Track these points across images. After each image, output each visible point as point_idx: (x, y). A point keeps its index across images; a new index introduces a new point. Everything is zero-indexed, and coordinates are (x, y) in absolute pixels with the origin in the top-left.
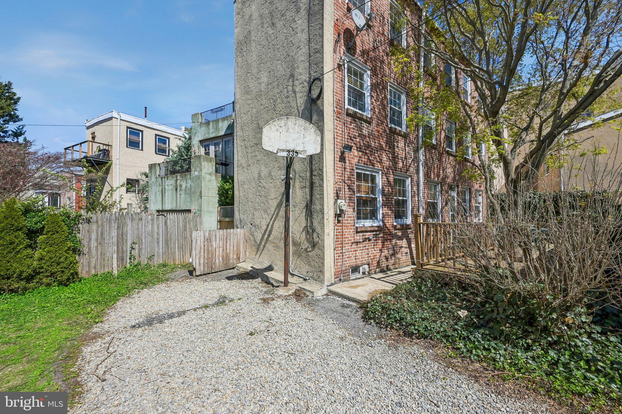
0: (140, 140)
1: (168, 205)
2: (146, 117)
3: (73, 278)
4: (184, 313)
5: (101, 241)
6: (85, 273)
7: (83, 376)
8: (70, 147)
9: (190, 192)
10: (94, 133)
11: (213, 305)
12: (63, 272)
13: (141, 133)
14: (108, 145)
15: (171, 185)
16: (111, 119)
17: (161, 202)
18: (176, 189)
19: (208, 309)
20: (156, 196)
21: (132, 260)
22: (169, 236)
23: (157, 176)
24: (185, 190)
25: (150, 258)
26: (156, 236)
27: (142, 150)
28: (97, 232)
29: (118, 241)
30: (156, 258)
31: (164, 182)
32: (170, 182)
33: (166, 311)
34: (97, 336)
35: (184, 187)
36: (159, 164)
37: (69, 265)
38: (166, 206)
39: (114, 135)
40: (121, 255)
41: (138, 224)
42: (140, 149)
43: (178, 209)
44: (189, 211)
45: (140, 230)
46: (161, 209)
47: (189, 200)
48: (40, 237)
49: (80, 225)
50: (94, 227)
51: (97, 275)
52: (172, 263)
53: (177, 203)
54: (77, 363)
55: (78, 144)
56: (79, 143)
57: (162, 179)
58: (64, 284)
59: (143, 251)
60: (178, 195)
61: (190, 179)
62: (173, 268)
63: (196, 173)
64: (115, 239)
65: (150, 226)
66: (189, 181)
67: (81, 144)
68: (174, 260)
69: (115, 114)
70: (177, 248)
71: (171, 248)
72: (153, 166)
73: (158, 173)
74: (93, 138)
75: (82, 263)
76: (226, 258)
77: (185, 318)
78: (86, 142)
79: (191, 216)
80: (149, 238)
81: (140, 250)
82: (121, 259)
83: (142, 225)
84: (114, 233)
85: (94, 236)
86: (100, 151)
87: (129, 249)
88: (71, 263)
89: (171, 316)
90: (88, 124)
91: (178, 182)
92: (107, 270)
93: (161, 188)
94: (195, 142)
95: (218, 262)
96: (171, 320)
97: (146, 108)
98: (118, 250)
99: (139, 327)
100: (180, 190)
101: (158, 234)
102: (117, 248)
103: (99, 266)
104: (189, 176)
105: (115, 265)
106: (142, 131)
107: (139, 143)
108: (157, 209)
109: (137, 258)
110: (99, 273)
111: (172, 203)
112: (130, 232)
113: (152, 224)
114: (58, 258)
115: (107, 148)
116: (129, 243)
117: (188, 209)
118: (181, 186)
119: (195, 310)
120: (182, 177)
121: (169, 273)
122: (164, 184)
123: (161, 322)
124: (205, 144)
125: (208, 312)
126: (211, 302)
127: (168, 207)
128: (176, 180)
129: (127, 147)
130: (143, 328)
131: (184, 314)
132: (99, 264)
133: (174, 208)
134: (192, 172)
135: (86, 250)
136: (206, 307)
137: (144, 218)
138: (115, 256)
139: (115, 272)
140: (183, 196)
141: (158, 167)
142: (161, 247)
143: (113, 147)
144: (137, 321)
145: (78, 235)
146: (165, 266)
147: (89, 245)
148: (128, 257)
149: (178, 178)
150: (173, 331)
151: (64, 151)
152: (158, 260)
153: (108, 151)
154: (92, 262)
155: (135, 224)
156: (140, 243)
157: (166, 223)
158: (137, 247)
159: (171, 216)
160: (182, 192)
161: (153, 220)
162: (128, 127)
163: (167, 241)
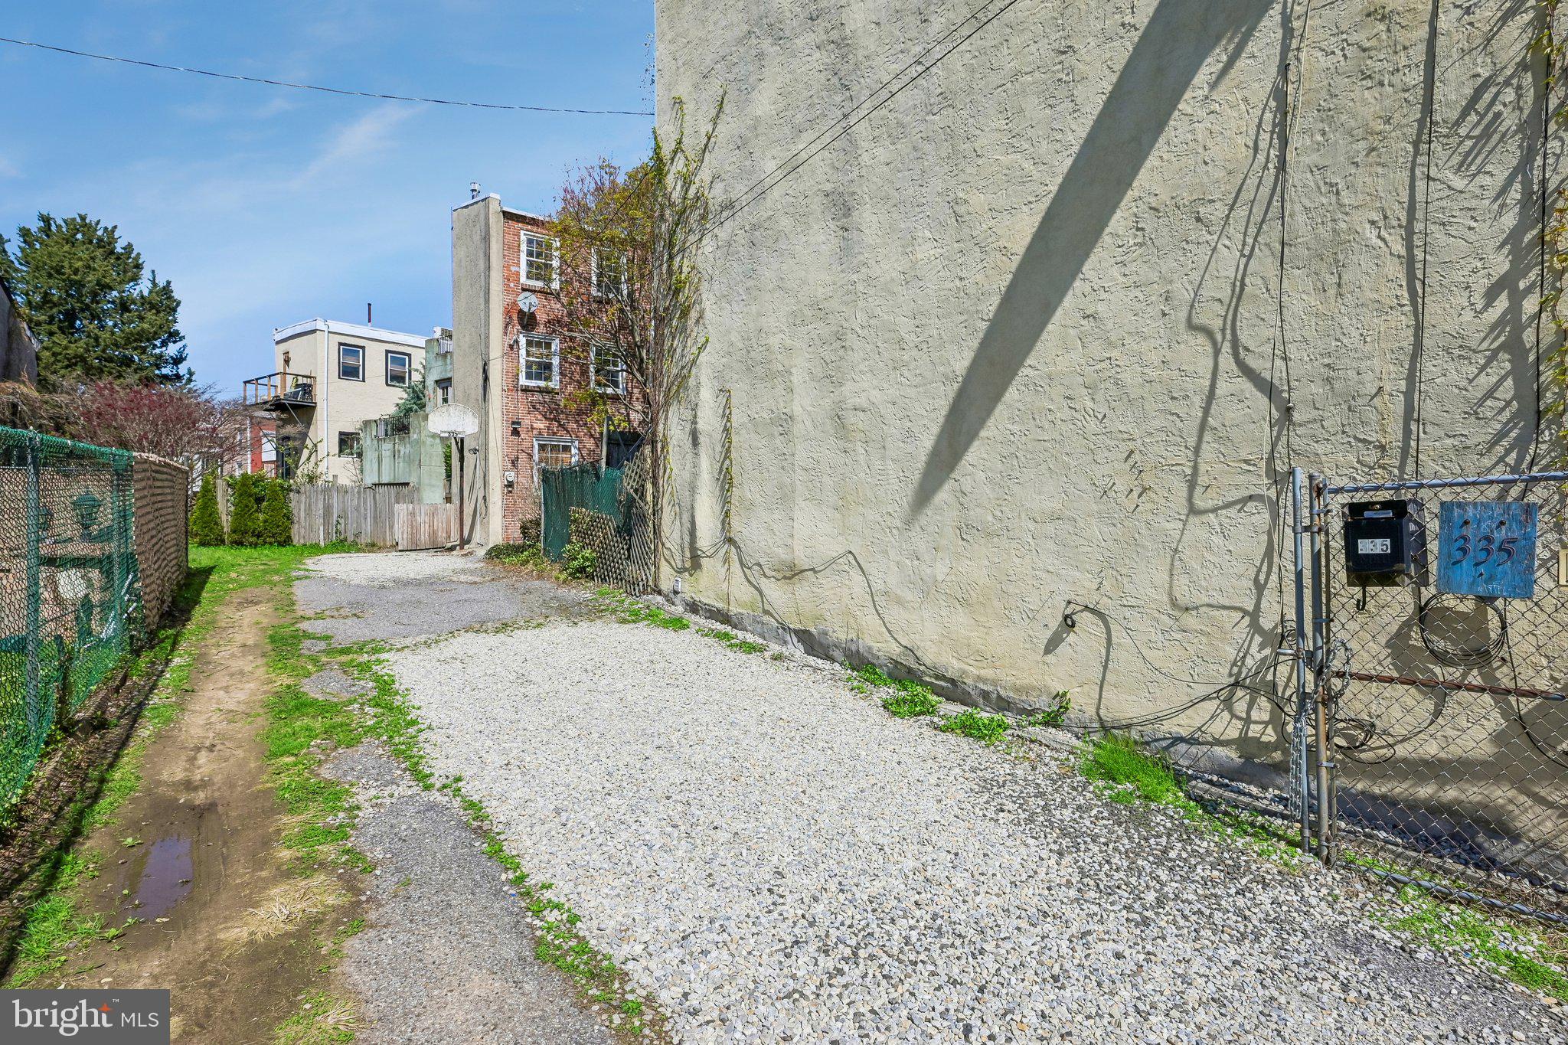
0: (361, 363)
1: (384, 476)
2: (369, 321)
5: (309, 512)
6: (297, 538)
9: (409, 461)
10: (288, 353)
13: (361, 352)
14: (311, 377)
15: (389, 450)
16: (314, 331)
17: (377, 473)
18: (394, 456)
20: (372, 462)
21: (339, 535)
22: (378, 512)
23: (374, 437)
24: (404, 457)
25: (357, 536)
26: (362, 511)
27: (364, 381)
28: (305, 503)
29: (324, 514)
30: (363, 536)
31: (381, 445)
32: (387, 446)
35: (402, 453)
36: (376, 421)
39: (319, 360)
40: (327, 527)
41: (344, 497)
42: (361, 378)
43: (395, 481)
44: (406, 484)
45: (347, 504)
46: (378, 482)
47: (407, 470)
49: (292, 497)
50: (303, 498)
53: (393, 473)
58: (282, 544)
59: (350, 527)
60: (396, 464)
61: (410, 441)
63: (415, 436)
64: (321, 512)
65: (356, 500)
66: (409, 444)
68: (384, 540)
69: (320, 325)
71: (379, 527)
72: (368, 423)
73: (374, 433)
74: (287, 361)
75: (294, 531)
76: (433, 534)
79: (405, 490)
80: (356, 513)
81: (346, 524)
82: (327, 533)
83: (348, 498)
84: (321, 505)
85: (302, 507)
86: (297, 386)
87: (335, 523)
88: (285, 528)
90: (278, 337)
91: (397, 446)
92: (314, 541)
93: (377, 453)
94: (430, 383)
95: (424, 538)
97: (369, 305)
98: (324, 524)
100: (398, 457)
101: (365, 509)
102: (324, 521)
103: (308, 535)
104: (407, 439)
105: (322, 537)
106: (363, 348)
107: (359, 369)
108: (373, 482)
109: (343, 533)
110: (307, 541)
111: (389, 474)
112: (335, 505)
113: (359, 498)
114: (277, 522)
115: (308, 382)
116: (335, 516)
117: (407, 481)
118: (399, 451)
120: (401, 440)
122: (381, 447)
124: (444, 385)
127: (385, 480)
128: (395, 444)
129: (339, 377)
132: (308, 533)
133: (392, 481)
134: (411, 435)
135: (296, 519)
137: (350, 491)
138: (322, 528)
139: (322, 544)
141: (374, 425)
142: (368, 524)
143: (318, 380)
145: (289, 504)
146: (372, 545)
147: (299, 514)
148: (334, 531)
149: (397, 441)
151: (243, 385)
152: (366, 539)
153: (310, 386)
154: (302, 531)
155: (341, 495)
156: (346, 519)
157: (374, 497)
158: (342, 521)
159: (381, 489)
160: (401, 460)
161: (359, 493)
162: (340, 344)
163: (375, 518)
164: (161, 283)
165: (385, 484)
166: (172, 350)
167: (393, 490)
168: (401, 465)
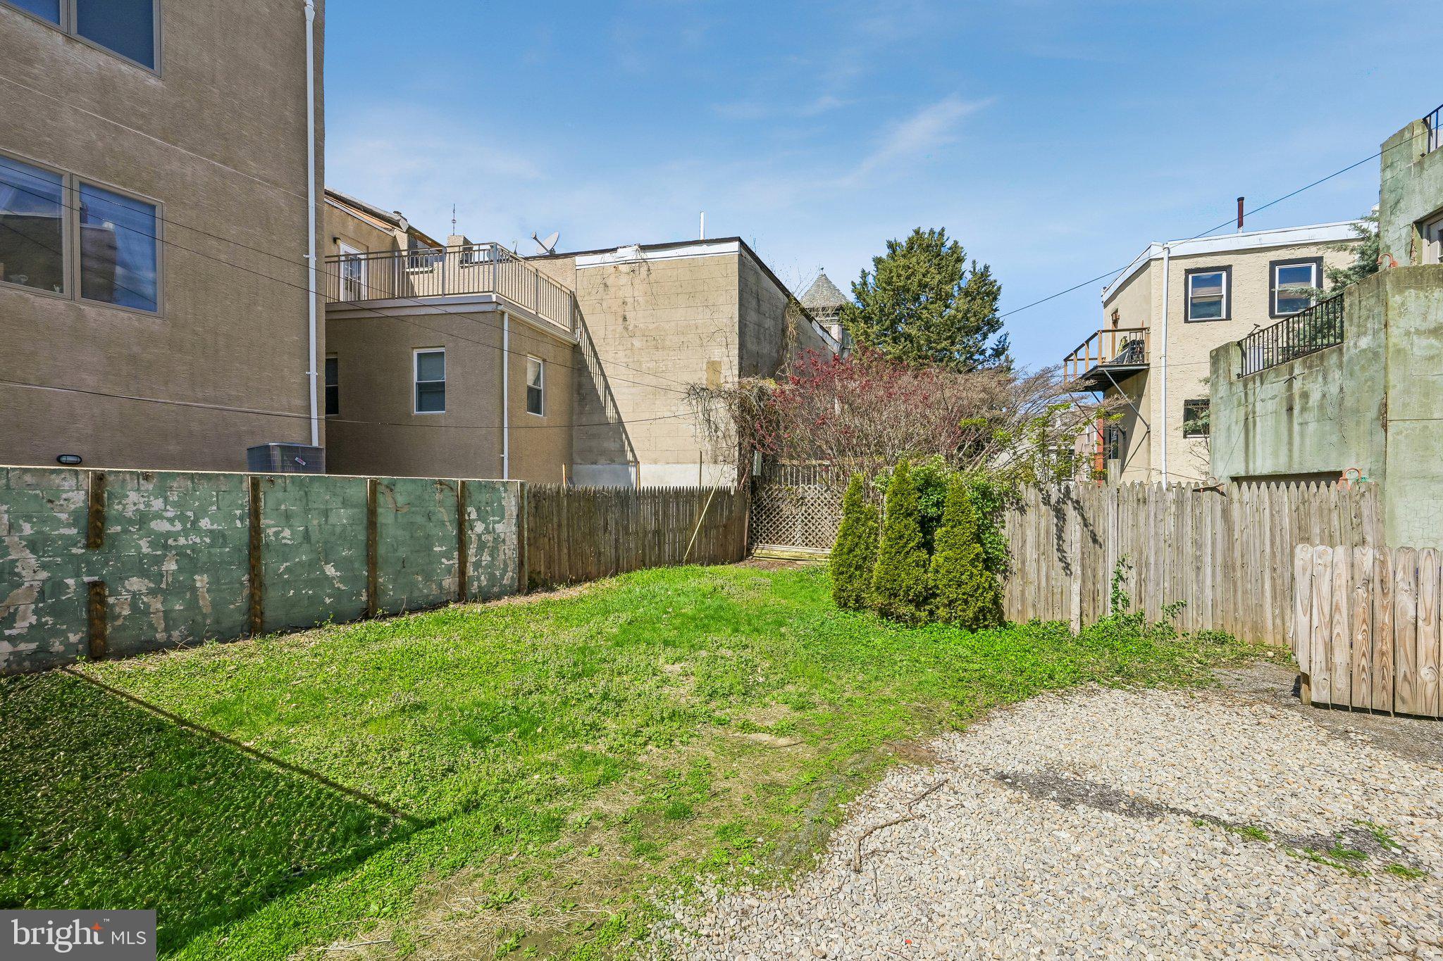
0: (1224, 292)
1: (1264, 459)
2: (1240, 224)
3: (985, 619)
4: (1153, 810)
5: (1049, 550)
6: (1016, 614)
7: (843, 832)
8: (1072, 355)
9: (1338, 413)
10: (1117, 311)
11: (1290, 843)
12: (966, 602)
13: (1224, 275)
14: (1141, 330)
15: (1273, 398)
16: (1147, 265)
17: (1242, 454)
18: (1290, 409)
19: (1254, 847)
20: (1229, 437)
21: (1120, 607)
22: (1237, 554)
23: (1234, 378)
24: (1321, 407)
25: (1176, 608)
26: (1189, 549)
27: (1229, 318)
28: (1038, 528)
29: (1083, 553)
30: (1191, 612)
31: (1250, 393)
32: (1269, 391)
33: (1108, 775)
34: (930, 760)
35: (1315, 397)
36: (1239, 344)
37: (976, 591)
38: (1259, 462)
39: (1154, 303)
40: (1090, 585)
41: (1135, 515)
42: (1224, 315)
43: (1296, 469)
44: (1336, 475)
45: (1142, 530)
46: (1243, 474)
47: (1334, 438)
48: (939, 530)
49: (1007, 513)
50: (1032, 518)
51: (1038, 624)
52: (1249, 637)
53: (1290, 451)
54: (857, 798)
55: (1083, 345)
56: (1084, 342)
57: (1245, 386)
58: (976, 624)
59: (1151, 587)
60: (1296, 428)
61: (1340, 366)
62: (1243, 655)
63: (1364, 342)
64: (1078, 549)
65: (1171, 521)
66: (1336, 374)
67: (1087, 342)
68: (1257, 628)
69: (1156, 251)
70: (1268, 594)
71: (1245, 592)
72: (1222, 352)
73: (1236, 369)
74: (1115, 322)
75: (1011, 593)
77: (1145, 830)
78: (1096, 334)
79: (1330, 493)
80: (1168, 554)
81: (1141, 582)
82: (1090, 596)
83: (1148, 517)
84: (1077, 533)
85: (1031, 537)
86: (1124, 347)
87: (1111, 575)
88: (978, 588)
89: (1106, 800)
90: (1107, 296)
91: (1297, 385)
92: (1059, 617)
93: (1242, 411)
94: (1395, 233)
96: (1096, 812)
97: (1241, 200)
98: (1083, 574)
99: (1013, 785)
100: (1304, 409)
101: (1198, 544)
102: (1083, 570)
103: (1043, 603)
104: (1334, 359)
105: (1075, 610)
106: (1228, 268)
107: (1219, 303)
108: (1234, 474)
109: (1132, 603)
110: (1042, 620)
111: (1275, 454)
112: (1114, 532)
113: (1179, 516)
114: (958, 575)
115: (1138, 336)
116: (1112, 560)
117: (1332, 469)
118: (1305, 395)
119: (1199, 820)
120: (1310, 367)
121: (1226, 665)
122: (1251, 399)
123: (1067, 802)
125: (1244, 855)
126: (1289, 826)
127: (1263, 465)
128: (1290, 381)
129: (1186, 321)
130: (1017, 794)
131: (1150, 816)
132: (1042, 599)
133: (1283, 469)
134: (1349, 342)
135: (1015, 564)
136: (1253, 833)
137: (1152, 499)
138: (1076, 587)
139: (1075, 626)
140: (1312, 427)
141: (1235, 354)
142: (1209, 582)
143: (1152, 331)
144: (1019, 768)
145: (1002, 531)
146: (1221, 640)
147: (1023, 555)
148: (1109, 597)
149: (1296, 372)
150: (1076, 849)
151: (1063, 363)
152: (1197, 621)
153: (1142, 342)
154: (1030, 592)
155: (1127, 512)
156: (1142, 565)
157: (1226, 513)
158: (1132, 575)
159: (1248, 493)
160: (1310, 416)
161: (1180, 502)
162: (1188, 272)
163: (1228, 568)
164: (979, 267)
165: (1259, 479)
166: (991, 342)
167: (1286, 496)
168: (1312, 428)
